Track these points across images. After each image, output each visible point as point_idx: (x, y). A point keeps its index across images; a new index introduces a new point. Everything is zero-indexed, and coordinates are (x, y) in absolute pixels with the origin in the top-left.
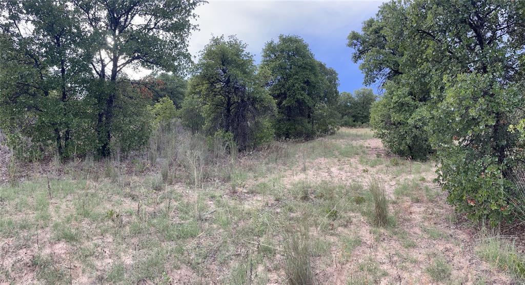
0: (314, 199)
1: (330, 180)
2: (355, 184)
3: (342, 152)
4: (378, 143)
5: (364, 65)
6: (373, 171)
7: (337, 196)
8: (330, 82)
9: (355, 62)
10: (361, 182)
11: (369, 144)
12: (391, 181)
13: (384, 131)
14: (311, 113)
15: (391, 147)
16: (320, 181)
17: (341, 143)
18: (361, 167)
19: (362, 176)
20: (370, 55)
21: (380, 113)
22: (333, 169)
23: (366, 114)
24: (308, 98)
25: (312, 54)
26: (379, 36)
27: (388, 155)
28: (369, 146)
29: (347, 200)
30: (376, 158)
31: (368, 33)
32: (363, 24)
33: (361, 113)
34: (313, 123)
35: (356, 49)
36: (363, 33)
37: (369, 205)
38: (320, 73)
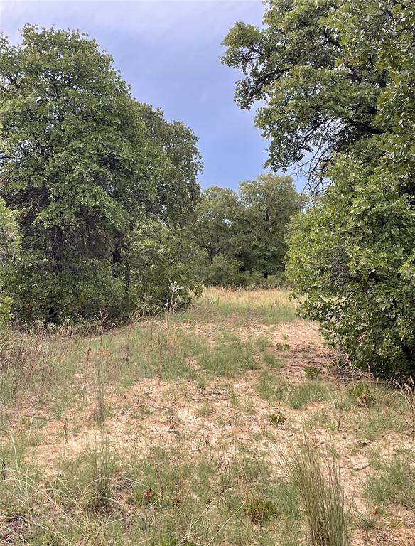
0: (126, 507)
1: (176, 445)
2: (247, 460)
3: (211, 361)
4: (309, 334)
5: (268, 113)
6: (298, 419)
7: (194, 496)
8: (176, 160)
9: (246, 105)
10: (264, 454)
11: (285, 338)
12: (354, 454)
13: (326, 300)
14: (123, 247)
15: (350, 347)
16: (147, 451)
17: (207, 334)
18: (264, 408)
19: (268, 435)
20: (287, 87)
21: (317, 247)
22: (183, 414)
23: (274, 249)
24: (111, 204)
25: (122, 85)
26: (311, 34)
27: (340, 371)
28: (284, 342)
29: (224, 509)
30: (307, 381)
31: (281, 27)
32: (268, 6)
33: (262, 245)
34: (127, 278)
35: (249, 71)
36: (267, 27)
37: (289, 529)
38: (146, 136)
